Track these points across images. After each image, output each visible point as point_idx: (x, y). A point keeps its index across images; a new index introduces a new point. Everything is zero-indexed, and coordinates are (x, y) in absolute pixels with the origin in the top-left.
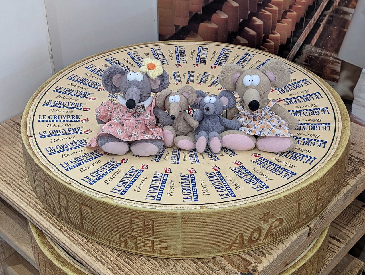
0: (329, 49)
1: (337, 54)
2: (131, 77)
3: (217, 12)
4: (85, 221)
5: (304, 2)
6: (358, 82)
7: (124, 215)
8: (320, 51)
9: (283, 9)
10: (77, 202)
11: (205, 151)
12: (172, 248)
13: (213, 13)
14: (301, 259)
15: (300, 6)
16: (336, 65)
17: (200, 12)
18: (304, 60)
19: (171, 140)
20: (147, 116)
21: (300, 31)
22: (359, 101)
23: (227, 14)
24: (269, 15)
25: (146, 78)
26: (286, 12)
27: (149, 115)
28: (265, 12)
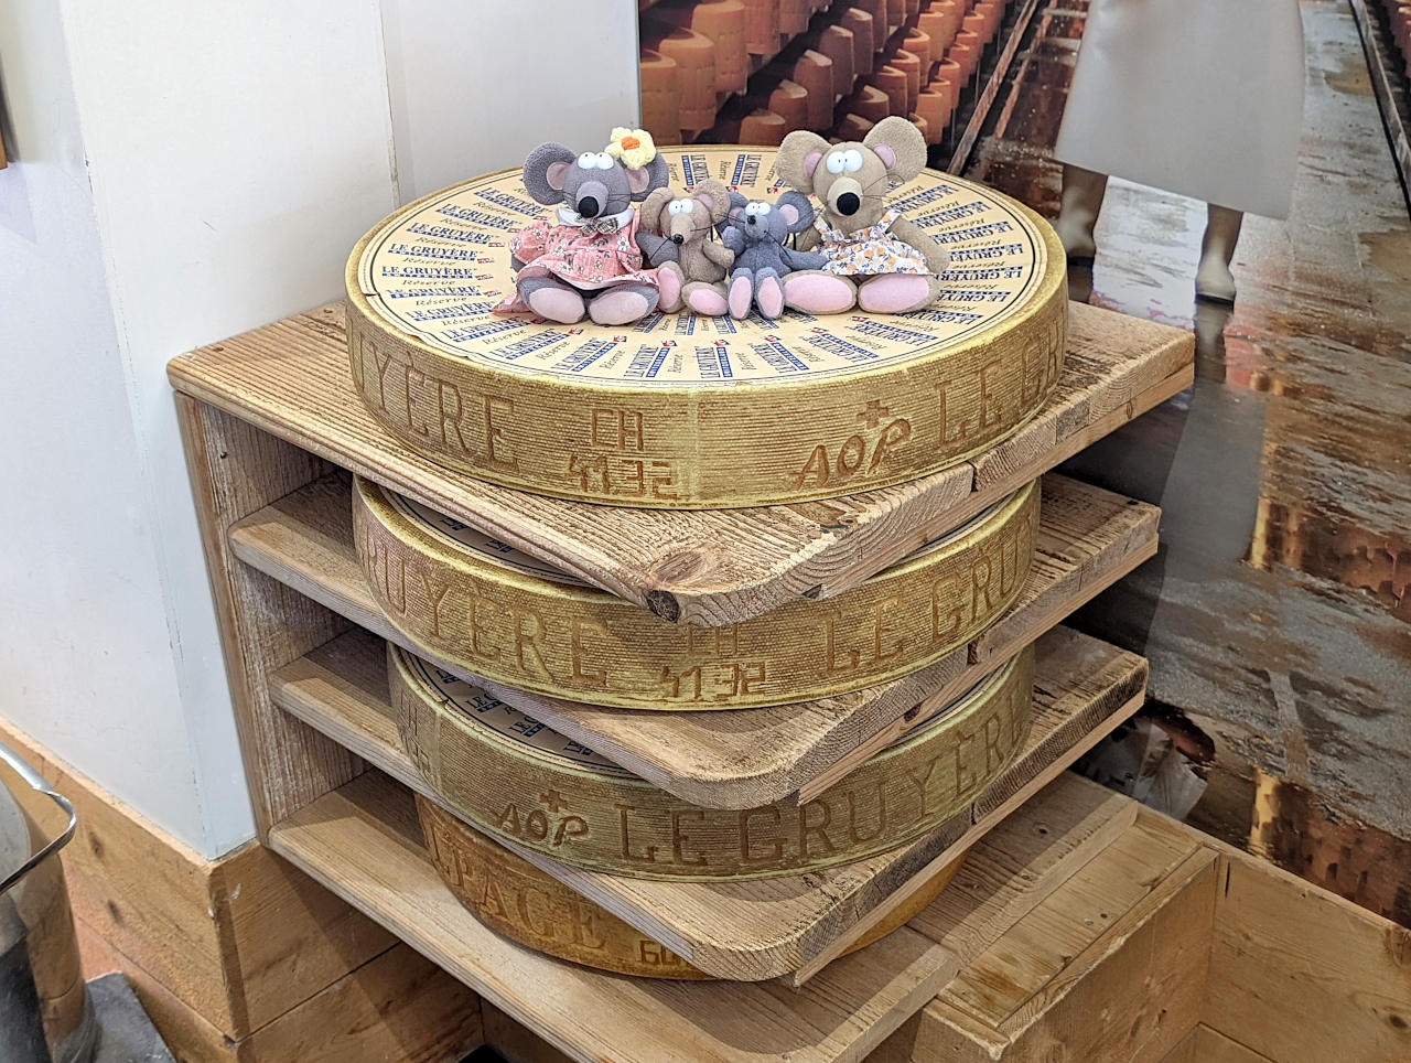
0: (1034, 140)
1: (1053, 150)
2: (587, 161)
3: (782, 85)
4: (498, 438)
5: (975, 38)
6: (1102, 211)
7: (580, 408)
8: (1015, 148)
9: (931, 59)
10: (481, 395)
11: (749, 317)
12: (680, 478)
13: (774, 89)
14: (960, 540)
15: (966, 48)
16: (1052, 177)
17: (743, 89)
18: (983, 176)
19: (676, 293)
20: (623, 244)
21: (969, 106)
22: (1107, 256)
23: (805, 87)
24: (897, 78)
25: (620, 168)
26: (937, 65)
27: (627, 243)
28: (891, 72)
